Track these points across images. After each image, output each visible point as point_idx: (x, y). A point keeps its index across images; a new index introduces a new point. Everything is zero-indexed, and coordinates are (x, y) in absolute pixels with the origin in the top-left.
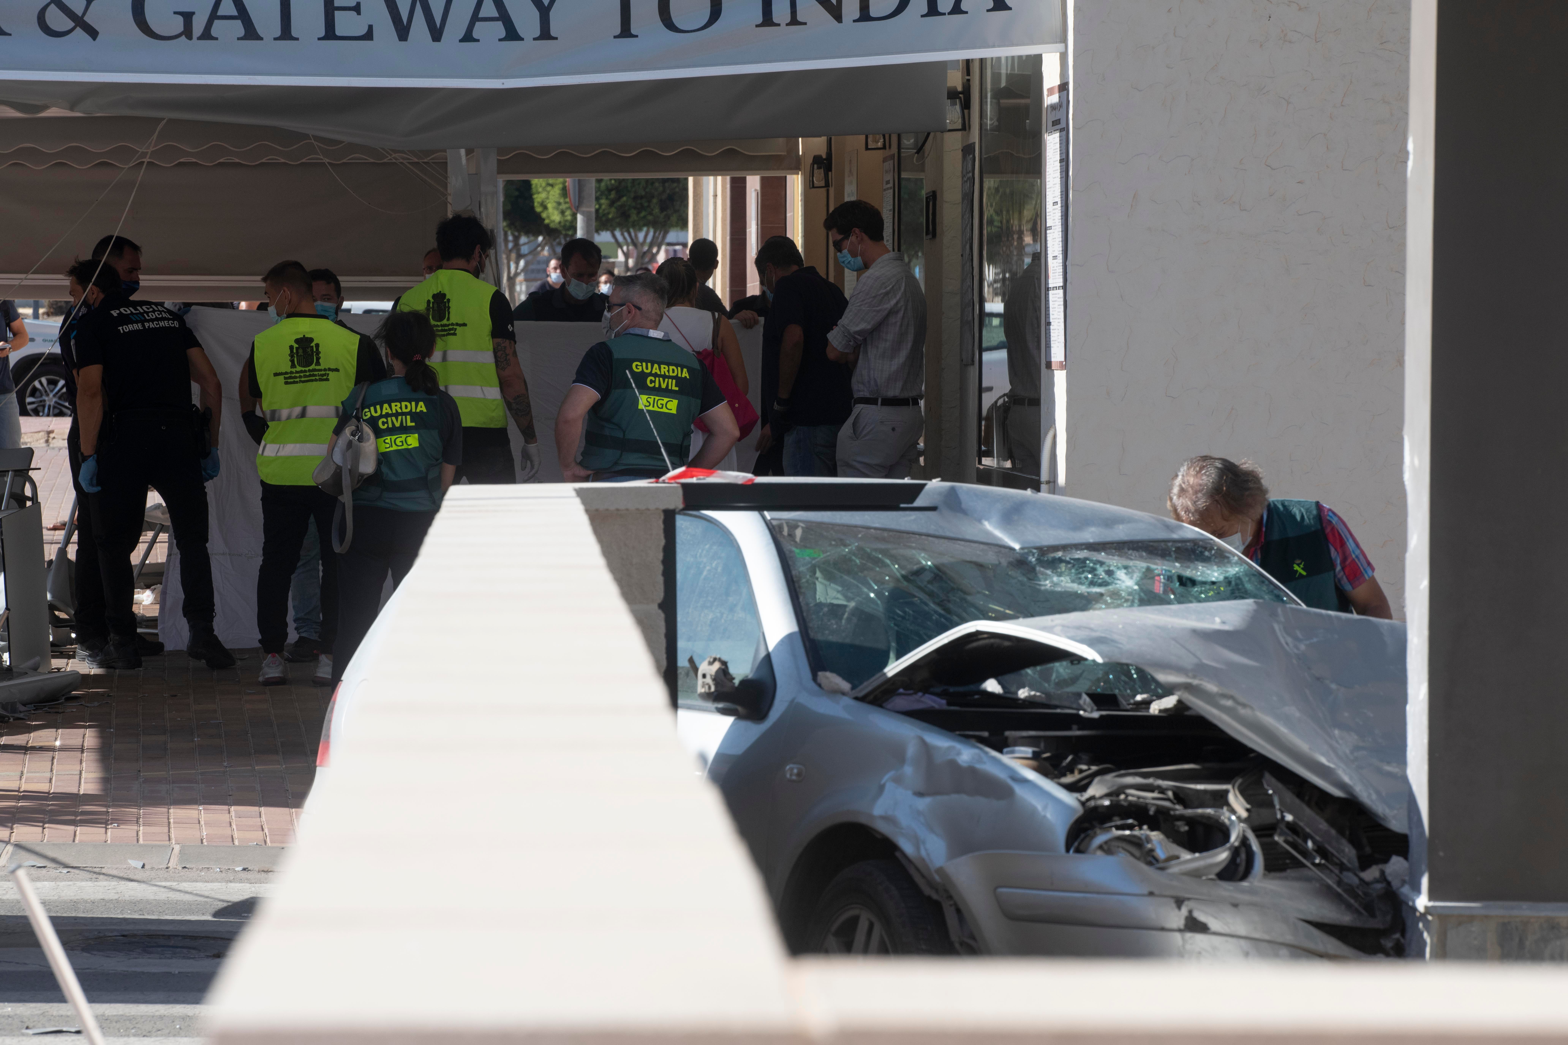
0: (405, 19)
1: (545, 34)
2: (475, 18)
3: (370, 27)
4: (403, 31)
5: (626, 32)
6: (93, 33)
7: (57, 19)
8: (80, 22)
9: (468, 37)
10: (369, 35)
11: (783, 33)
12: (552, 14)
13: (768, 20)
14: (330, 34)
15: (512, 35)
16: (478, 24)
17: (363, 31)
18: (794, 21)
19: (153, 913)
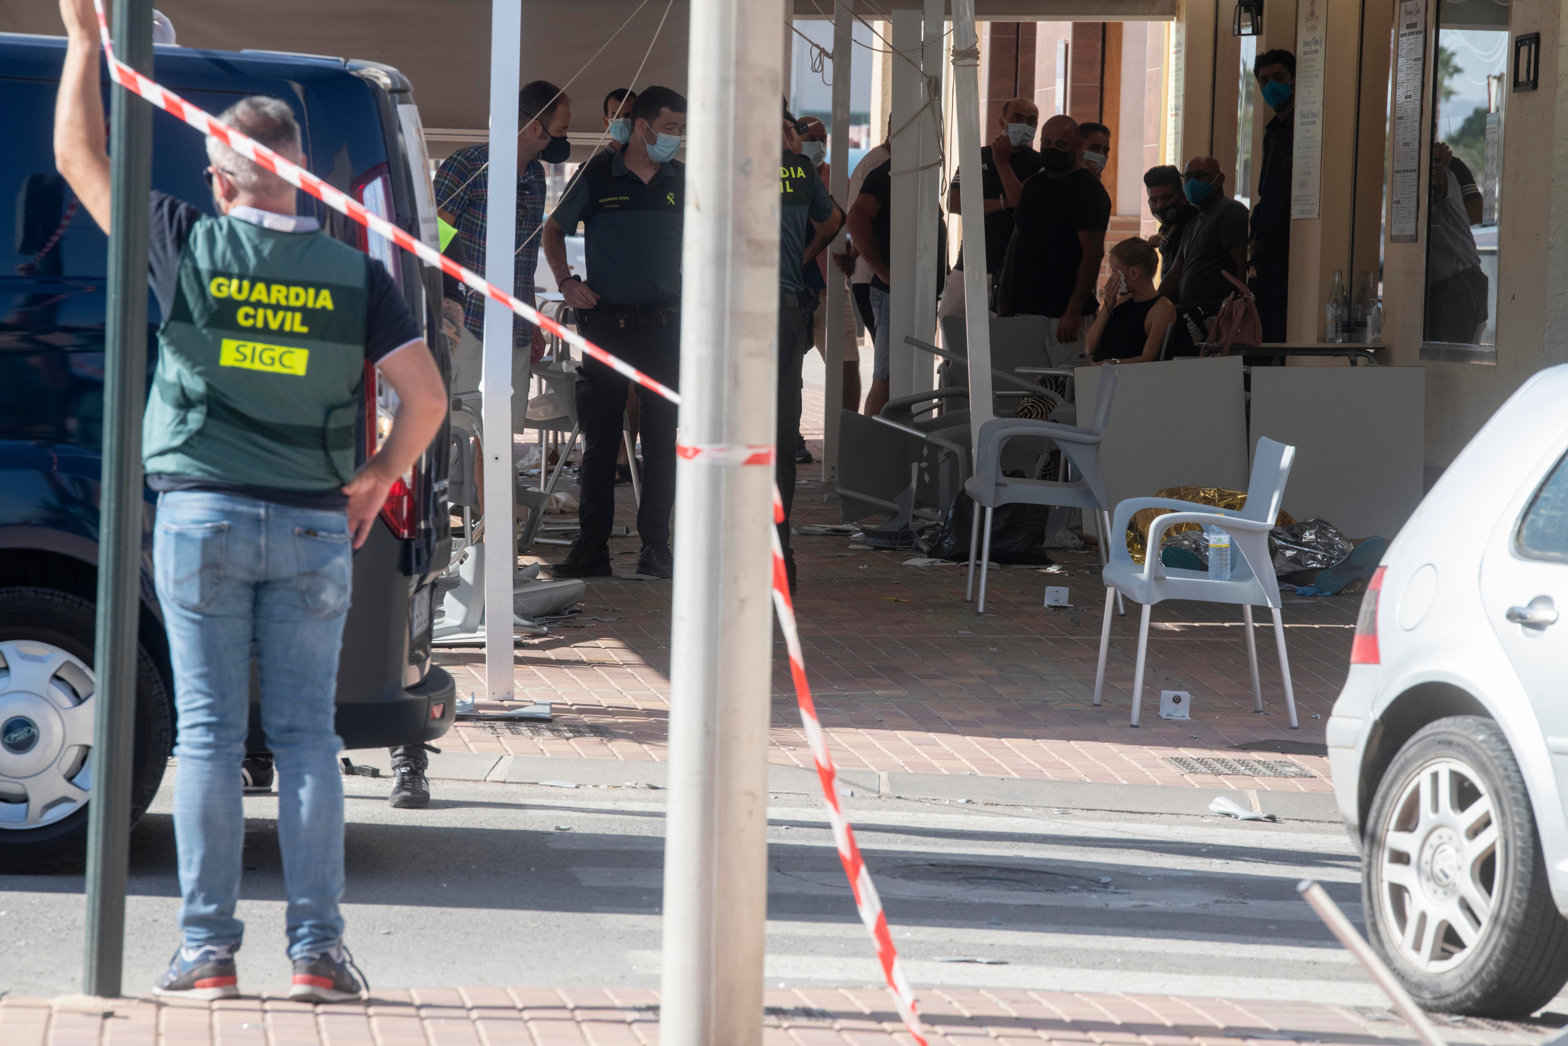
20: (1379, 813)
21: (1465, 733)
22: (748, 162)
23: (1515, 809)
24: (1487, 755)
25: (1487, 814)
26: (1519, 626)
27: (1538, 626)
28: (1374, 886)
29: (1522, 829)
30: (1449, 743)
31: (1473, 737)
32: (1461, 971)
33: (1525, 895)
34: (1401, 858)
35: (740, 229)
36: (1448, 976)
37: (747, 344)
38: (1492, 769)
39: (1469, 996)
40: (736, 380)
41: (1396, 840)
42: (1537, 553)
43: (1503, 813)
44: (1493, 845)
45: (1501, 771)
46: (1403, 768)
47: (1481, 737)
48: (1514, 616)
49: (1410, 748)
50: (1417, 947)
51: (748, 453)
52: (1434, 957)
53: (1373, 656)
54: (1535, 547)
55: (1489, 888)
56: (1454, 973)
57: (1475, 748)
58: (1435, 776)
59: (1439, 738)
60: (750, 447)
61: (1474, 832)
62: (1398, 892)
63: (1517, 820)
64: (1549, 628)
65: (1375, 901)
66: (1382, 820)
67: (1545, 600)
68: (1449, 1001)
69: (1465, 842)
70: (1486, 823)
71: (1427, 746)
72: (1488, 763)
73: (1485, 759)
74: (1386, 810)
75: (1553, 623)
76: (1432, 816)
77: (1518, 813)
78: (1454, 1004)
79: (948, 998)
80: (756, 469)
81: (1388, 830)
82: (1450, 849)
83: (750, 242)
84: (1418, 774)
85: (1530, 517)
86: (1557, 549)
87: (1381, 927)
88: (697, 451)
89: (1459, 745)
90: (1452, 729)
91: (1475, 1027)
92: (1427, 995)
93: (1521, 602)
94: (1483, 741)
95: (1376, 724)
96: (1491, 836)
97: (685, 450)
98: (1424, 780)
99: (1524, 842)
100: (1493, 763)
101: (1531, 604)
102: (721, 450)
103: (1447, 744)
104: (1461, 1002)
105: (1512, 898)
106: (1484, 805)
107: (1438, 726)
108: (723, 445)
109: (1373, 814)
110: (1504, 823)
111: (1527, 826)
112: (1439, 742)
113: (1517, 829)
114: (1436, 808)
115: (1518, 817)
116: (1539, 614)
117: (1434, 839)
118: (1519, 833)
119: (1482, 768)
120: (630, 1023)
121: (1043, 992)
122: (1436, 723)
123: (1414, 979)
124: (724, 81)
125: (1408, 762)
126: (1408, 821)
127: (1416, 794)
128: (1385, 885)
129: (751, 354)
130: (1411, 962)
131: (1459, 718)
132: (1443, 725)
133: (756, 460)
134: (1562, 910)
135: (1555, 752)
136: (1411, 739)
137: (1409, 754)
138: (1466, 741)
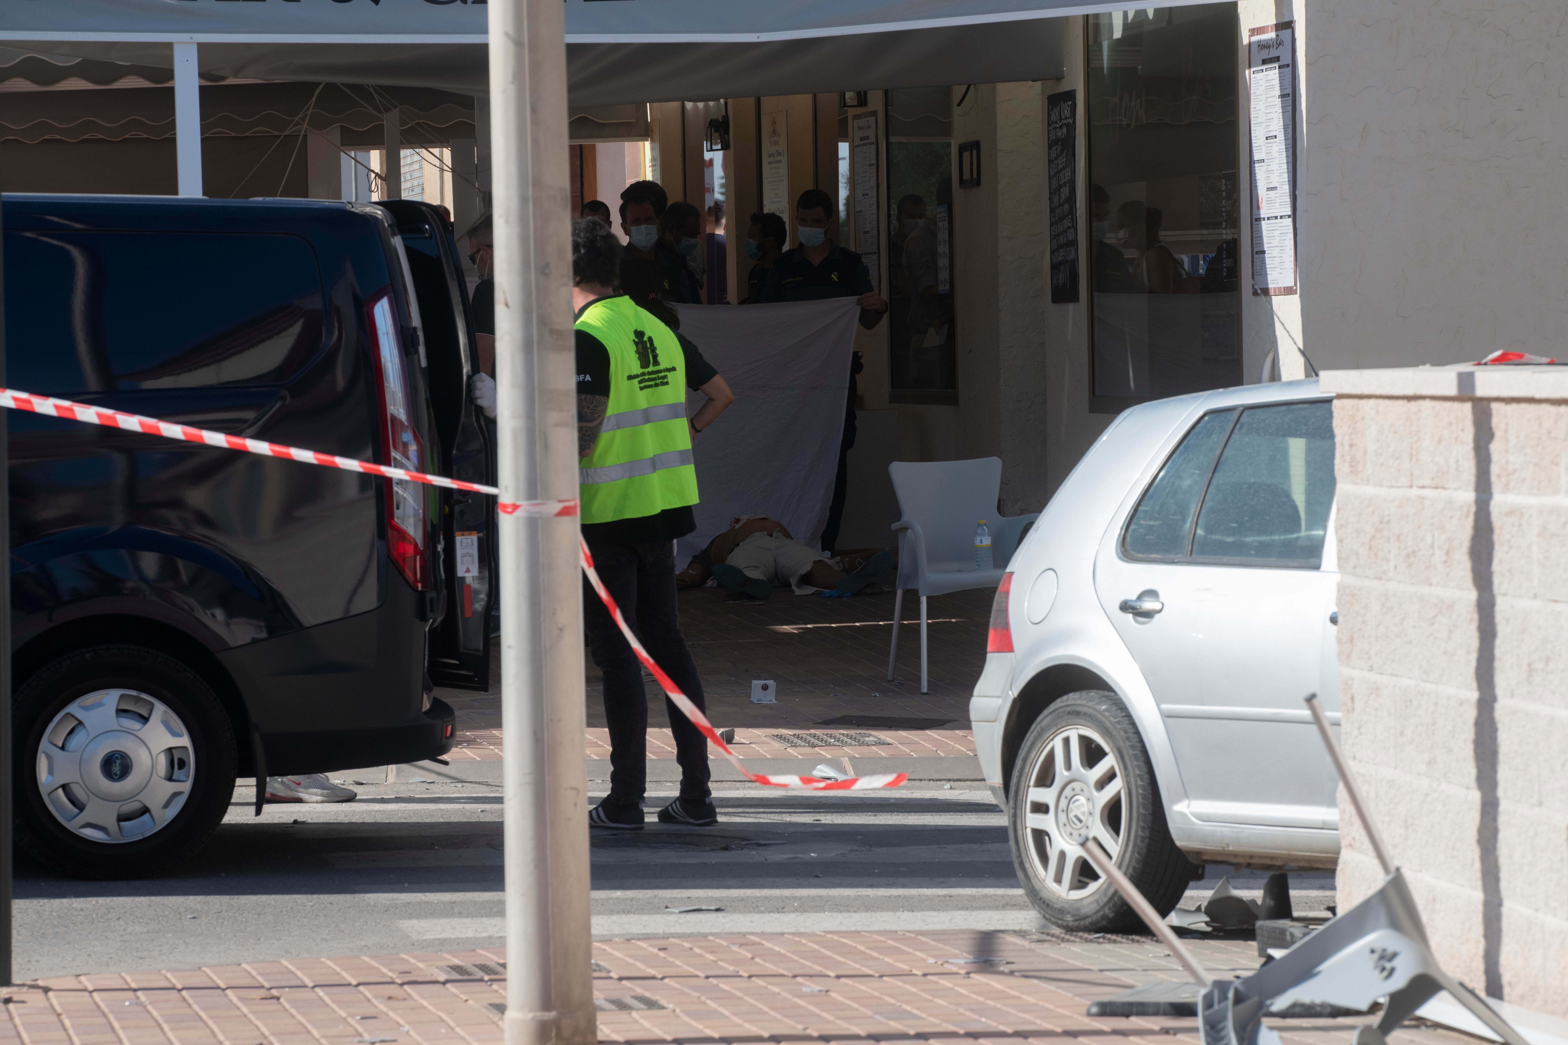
20: (1021, 772)
21: (1090, 704)
22: (547, 265)
23: (1135, 763)
24: (1109, 721)
25: (1112, 768)
26: (1131, 616)
27: (1147, 614)
28: (1020, 833)
29: (1142, 780)
30: (1077, 714)
31: (1097, 707)
32: (1097, 896)
33: (1147, 833)
34: (1040, 808)
35: (543, 321)
36: (1086, 902)
37: (554, 416)
38: (1115, 733)
39: (1104, 917)
40: (546, 447)
41: (1036, 794)
42: (1140, 556)
43: (1126, 768)
44: (1118, 794)
45: (1122, 733)
46: (1039, 735)
47: (1104, 707)
48: (1126, 607)
49: (1044, 718)
50: (1058, 880)
51: (559, 507)
52: (1073, 887)
53: (1007, 646)
54: (1139, 552)
55: (1116, 829)
56: (1091, 899)
57: (1099, 716)
58: (1067, 741)
59: (1069, 709)
60: (560, 501)
61: (1102, 784)
62: (1040, 836)
63: (1137, 772)
64: (1157, 616)
65: (1021, 844)
66: (1023, 779)
67: (1152, 594)
68: (1087, 921)
69: (1095, 793)
70: (1110, 776)
71: (1059, 717)
72: (1111, 728)
73: (1108, 724)
74: (1027, 770)
75: (1160, 611)
76: (1066, 773)
77: (1138, 766)
78: (1092, 924)
79: (687, 945)
80: (566, 519)
81: (1029, 786)
82: (1082, 799)
83: (552, 331)
84: (1052, 739)
85: (1132, 527)
86: (1157, 552)
87: (1027, 865)
88: (515, 507)
89: (1085, 714)
90: (1079, 702)
91: (1115, 942)
92: (1069, 918)
93: (1131, 596)
94: (1106, 710)
95: (1015, 701)
96: (1116, 786)
97: (505, 506)
98: (1058, 743)
99: (1144, 790)
100: (1115, 728)
101: (1140, 597)
102: (538, 505)
103: (1075, 715)
104: (1098, 921)
105: (1136, 836)
106: (1108, 762)
107: (1068, 700)
108: (538, 501)
109: (1015, 774)
110: (1126, 776)
111: (1146, 776)
112: (1069, 713)
113: (1138, 779)
114: (1068, 766)
115: (1137, 770)
116: (1148, 605)
117: (1068, 792)
118: (1139, 783)
119: (1105, 732)
120: (444, 983)
121: (763, 935)
122: (1065, 697)
123: (1057, 906)
124: (523, 200)
125: (1043, 731)
126: (1046, 778)
127: (1051, 756)
128: (1029, 831)
129: (557, 425)
130: (1053, 893)
131: (1084, 693)
132: (1071, 699)
133: (565, 512)
134: (1178, 843)
135: (1167, 716)
136: (1045, 712)
137: (1043, 724)
138: (1091, 711)
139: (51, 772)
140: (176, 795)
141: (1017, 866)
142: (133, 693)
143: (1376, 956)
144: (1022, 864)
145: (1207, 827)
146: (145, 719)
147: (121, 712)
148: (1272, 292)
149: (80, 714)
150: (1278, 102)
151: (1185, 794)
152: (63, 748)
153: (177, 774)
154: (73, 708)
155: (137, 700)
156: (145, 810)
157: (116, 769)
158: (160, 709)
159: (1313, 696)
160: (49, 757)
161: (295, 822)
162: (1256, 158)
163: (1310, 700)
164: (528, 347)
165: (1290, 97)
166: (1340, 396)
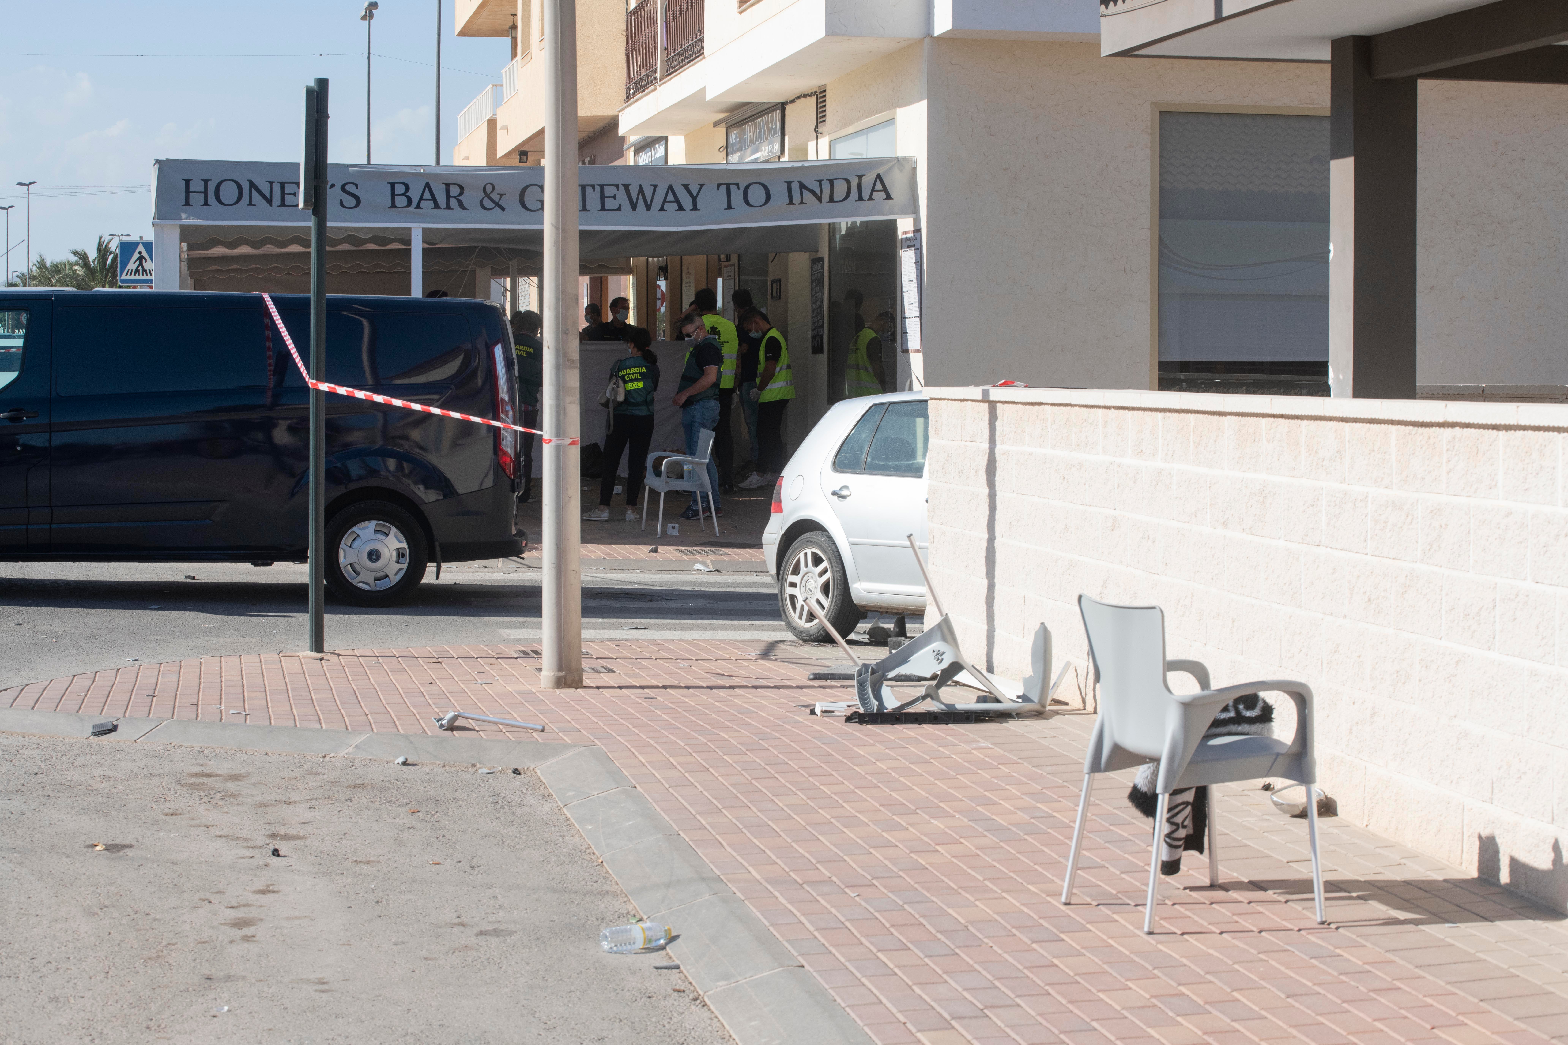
0: (635, 202)
1: (695, 208)
2: (665, 201)
3: (620, 205)
4: (634, 207)
5: (729, 207)
6: (503, 209)
7: (488, 203)
8: (497, 204)
9: (662, 209)
10: (619, 209)
11: (797, 207)
12: (698, 200)
13: (791, 202)
14: (603, 208)
15: (681, 208)
16: (666, 204)
17: (617, 207)
18: (802, 203)
19: (612, 585)
20: (785, 569)
21: (817, 538)
22: (567, 330)
23: (837, 565)
24: (825, 546)
25: (826, 567)
26: (836, 497)
27: (844, 497)
28: (783, 596)
30: (811, 542)
31: (820, 539)
32: (817, 626)
33: (841, 597)
34: (793, 585)
35: (565, 355)
36: (812, 628)
37: (569, 399)
38: (828, 551)
39: (821, 635)
40: (565, 413)
41: (791, 578)
42: (842, 470)
43: (832, 567)
44: (829, 579)
45: (831, 551)
46: (793, 551)
47: (823, 539)
48: (834, 493)
49: (796, 544)
50: (800, 618)
51: (570, 441)
52: (807, 621)
53: (780, 510)
54: (841, 468)
55: (827, 596)
57: (821, 543)
58: (806, 554)
59: (807, 540)
60: (570, 437)
61: (821, 574)
62: (793, 598)
63: (838, 570)
64: (848, 498)
65: (784, 601)
66: (786, 571)
67: (846, 487)
68: (813, 637)
69: (818, 578)
70: (825, 571)
71: (802, 543)
72: (826, 549)
74: (787, 567)
75: (849, 496)
76: (805, 569)
78: (815, 638)
79: (629, 644)
80: (573, 447)
81: (788, 575)
82: (812, 581)
83: (569, 360)
84: (799, 554)
85: (838, 457)
86: (849, 468)
87: (786, 611)
88: (550, 441)
89: (815, 542)
90: (812, 537)
91: (825, 646)
92: (805, 635)
93: (837, 488)
94: (824, 541)
95: (783, 535)
96: (828, 575)
97: (546, 440)
98: (802, 555)
99: (840, 577)
100: (828, 548)
101: (841, 489)
102: (560, 440)
103: (810, 543)
104: (818, 637)
105: (836, 599)
106: (825, 564)
107: (807, 535)
108: (561, 438)
109: (782, 569)
110: (832, 571)
111: (842, 571)
112: (807, 542)
114: (806, 566)
115: (838, 568)
116: (844, 492)
117: (806, 578)
118: (838, 574)
119: (824, 551)
120: (516, 658)
121: (665, 640)
122: (805, 534)
123: (799, 630)
124: (557, 299)
125: (795, 549)
126: (796, 571)
127: (798, 561)
128: (788, 595)
129: (570, 403)
130: (798, 624)
131: (814, 532)
132: (809, 535)
133: (573, 443)
134: (855, 602)
135: (852, 544)
136: (796, 541)
137: (796, 546)
138: (817, 541)
139: (345, 558)
140: (400, 569)
141: (781, 611)
142: (382, 523)
143: (935, 653)
144: (784, 610)
145: (868, 595)
146: (387, 535)
147: (376, 531)
148: (910, 351)
149: (358, 532)
150: (914, 265)
151: (859, 579)
152: (350, 547)
153: (401, 560)
154: (355, 529)
155: (384, 526)
156: (387, 576)
157: (374, 557)
158: (394, 530)
159: (911, 535)
160: (344, 551)
161: (455, 583)
162: (904, 290)
163: (909, 536)
164: (558, 367)
165: (919, 263)
166: (932, 399)
